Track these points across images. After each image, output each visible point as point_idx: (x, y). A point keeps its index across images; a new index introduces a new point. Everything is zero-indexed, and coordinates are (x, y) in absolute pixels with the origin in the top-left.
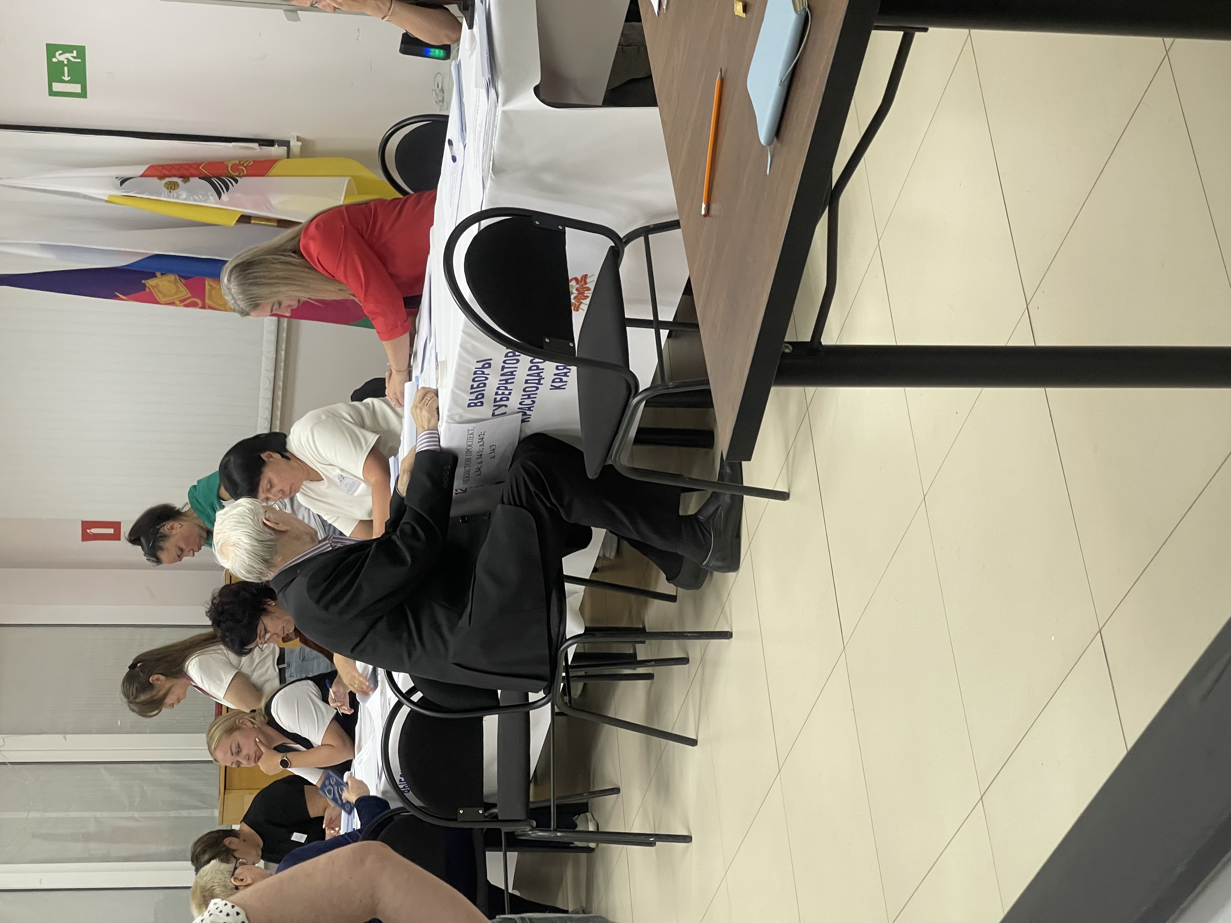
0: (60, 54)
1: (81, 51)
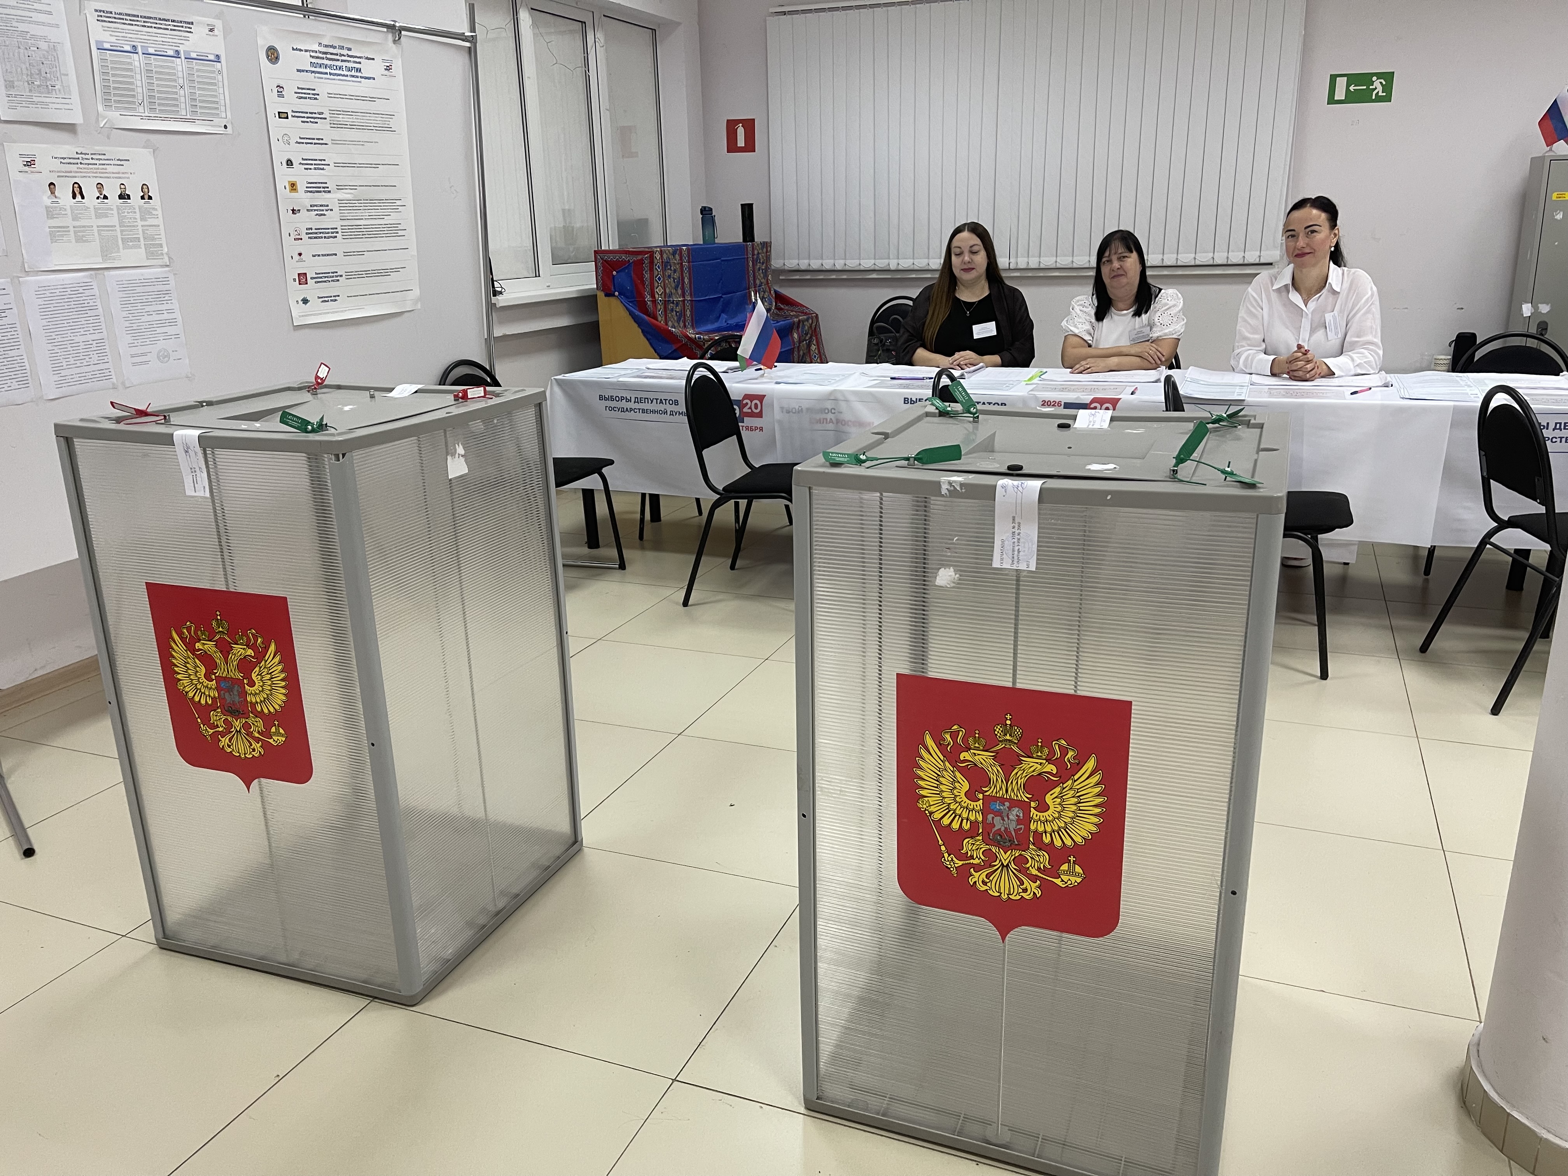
0: (1381, 83)
1: (1388, 98)
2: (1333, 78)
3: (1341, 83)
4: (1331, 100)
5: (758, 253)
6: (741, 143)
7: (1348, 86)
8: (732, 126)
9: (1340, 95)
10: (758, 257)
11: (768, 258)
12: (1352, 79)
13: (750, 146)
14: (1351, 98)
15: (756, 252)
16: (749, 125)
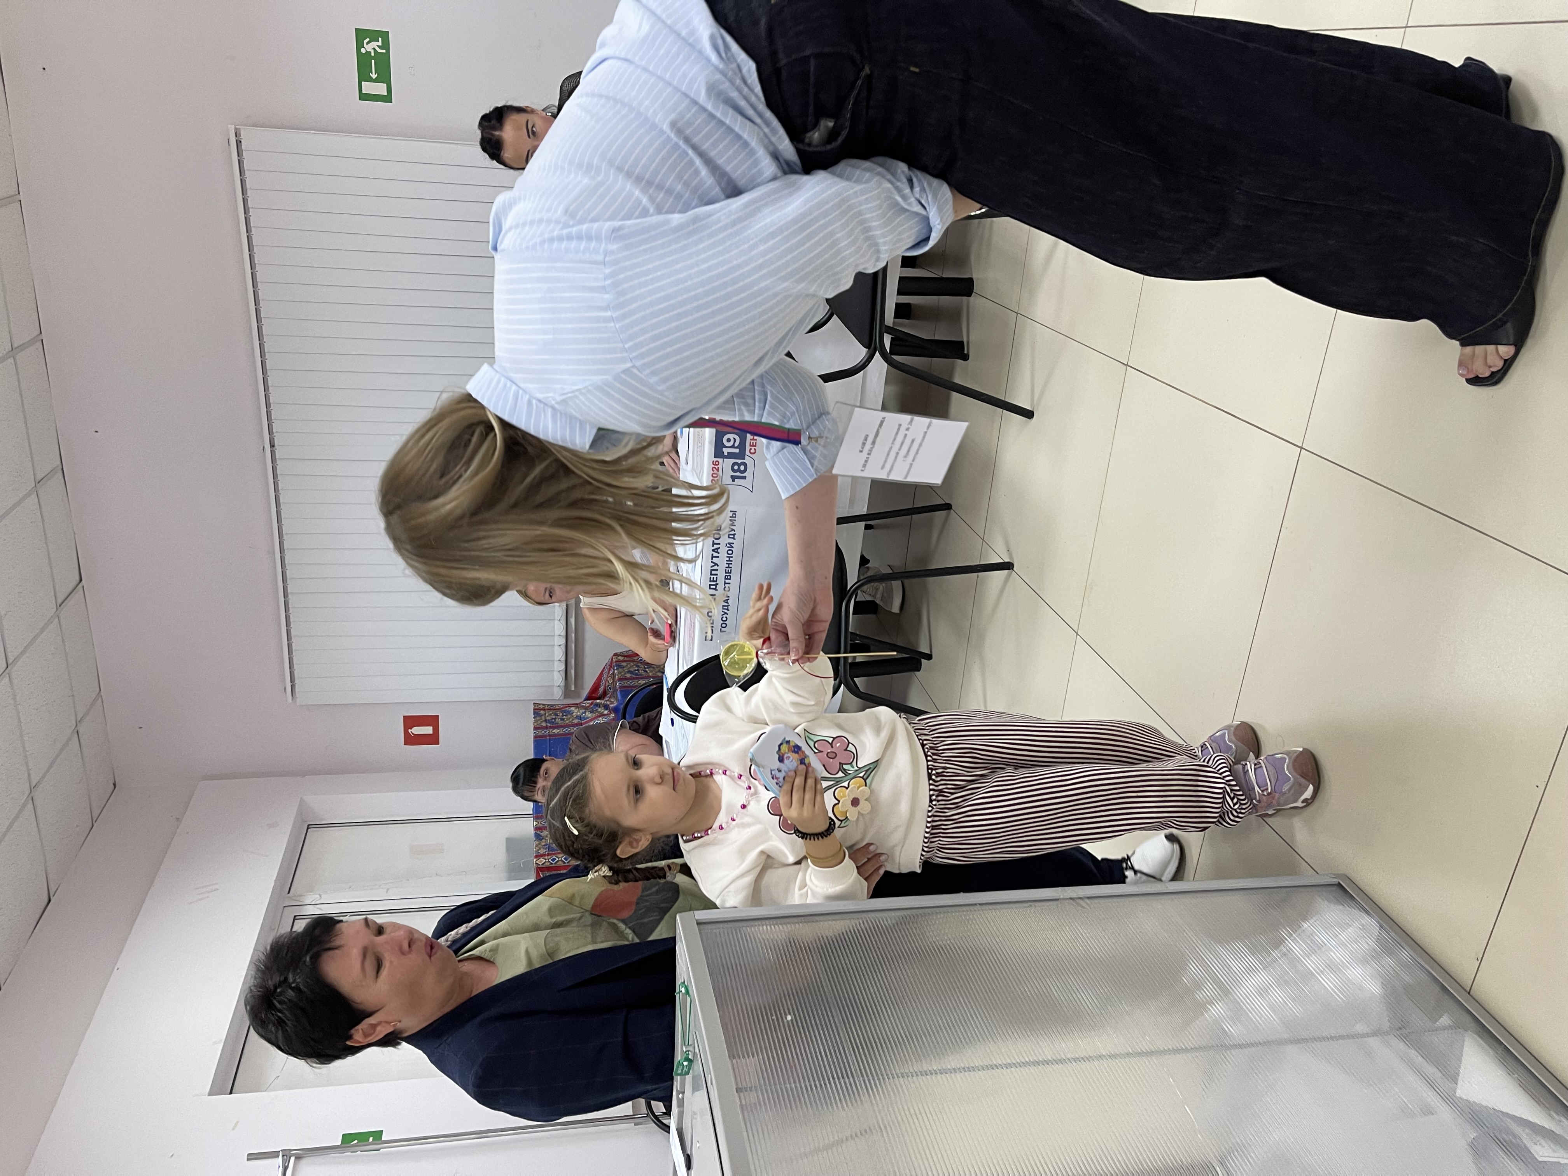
0: (368, 43)
1: (385, 35)
2: (363, 97)
3: (369, 88)
4: (388, 98)
5: (546, 721)
6: (428, 730)
7: (371, 80)
8: (411, 740)
9: (380, 89)
10: (549, 722)
11: (551, 708)
12: (364, 76)
13: (433, 721)
14: (385, 77)
15: (544, 724)
16: (410, 721)
